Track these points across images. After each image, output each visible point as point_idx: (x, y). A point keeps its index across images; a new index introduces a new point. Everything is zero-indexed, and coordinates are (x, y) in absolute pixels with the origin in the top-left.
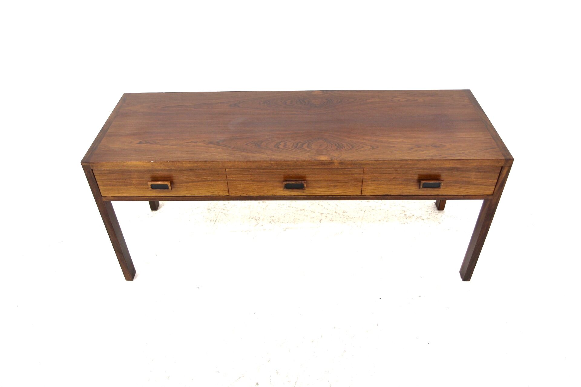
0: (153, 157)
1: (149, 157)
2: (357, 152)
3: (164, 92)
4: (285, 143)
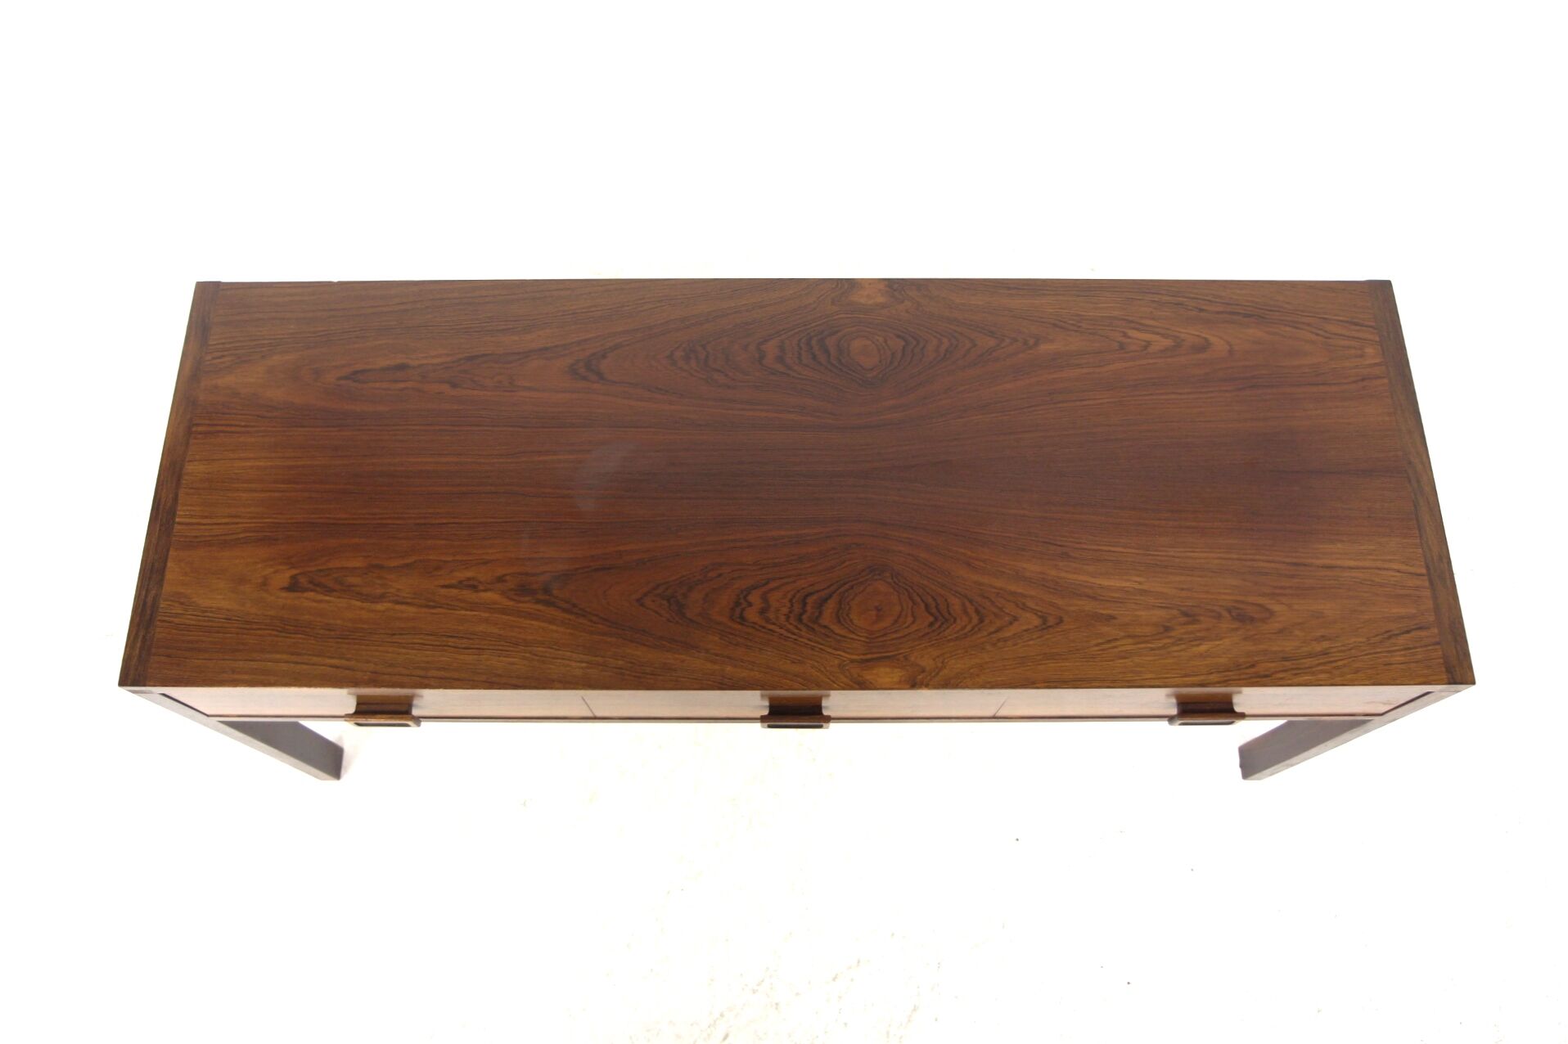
0: (344, 662)
1: (331, 666)
2: (994, 645)
3: (335, 279)
4: (765, 598)
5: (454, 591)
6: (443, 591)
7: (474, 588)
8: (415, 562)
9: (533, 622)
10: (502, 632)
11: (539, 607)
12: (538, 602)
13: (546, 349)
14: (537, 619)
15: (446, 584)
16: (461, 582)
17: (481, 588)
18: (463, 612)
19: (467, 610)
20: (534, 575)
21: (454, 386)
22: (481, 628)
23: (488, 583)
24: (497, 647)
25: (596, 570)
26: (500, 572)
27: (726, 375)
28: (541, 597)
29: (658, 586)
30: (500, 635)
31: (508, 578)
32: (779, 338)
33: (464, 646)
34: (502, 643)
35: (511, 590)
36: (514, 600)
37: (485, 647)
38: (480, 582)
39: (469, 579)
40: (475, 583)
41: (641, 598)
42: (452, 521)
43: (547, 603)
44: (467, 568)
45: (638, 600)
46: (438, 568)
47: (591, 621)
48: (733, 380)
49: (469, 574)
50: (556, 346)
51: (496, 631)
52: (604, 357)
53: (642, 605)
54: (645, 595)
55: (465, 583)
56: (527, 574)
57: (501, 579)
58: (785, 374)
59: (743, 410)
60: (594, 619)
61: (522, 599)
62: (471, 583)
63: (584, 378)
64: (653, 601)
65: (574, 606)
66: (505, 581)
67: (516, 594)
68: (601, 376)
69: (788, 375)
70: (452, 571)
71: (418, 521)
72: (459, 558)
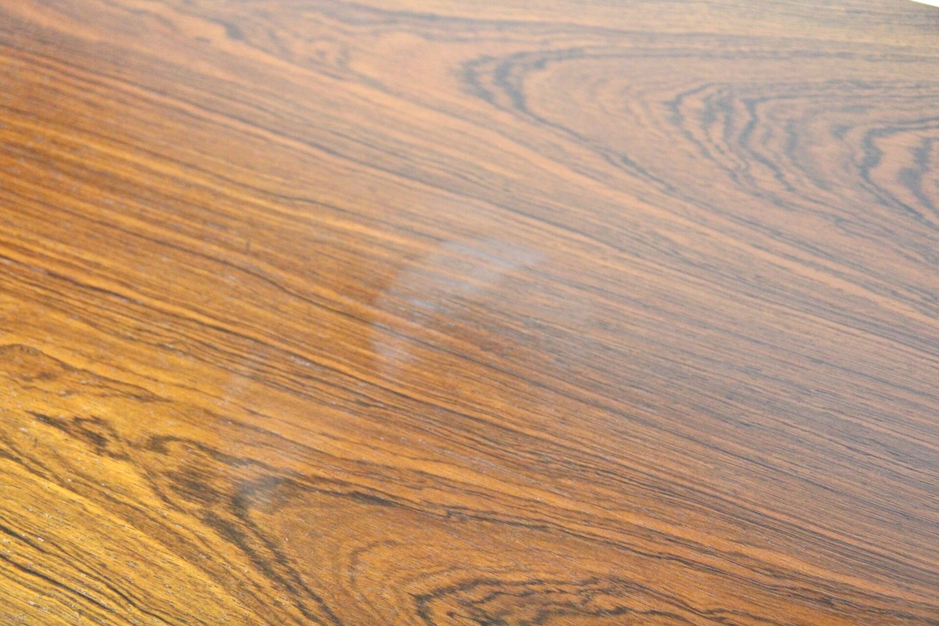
5: (56, 435)
6: (36, 427)
7: (98, 441)
8: (11, 347)
9: (181, 563)
10: (109, 561)
11: (209, 533)
12: (210, 520)
13: (433, 18)
14: (190, 557)
15: (48, 414)
16: (78, 420)
17: (112, 447)
18: (54, 487)
19: (62, 484)
20: (230, 460)
21: (234, 33)
22: (74, 535)
23: (129, 443)
24: (84, 591)
25: (355, 495)
26: (166, 426)
27: (779, 176)
28: (221, 512)
29: (477, 582)
30: (104, 566)
31: (172, 446)
32: (921, 133)
33: (20, 561)
34: (101, 586)
35: (169, 474)
36: (164, 499)
37: (63, 581)
38: (116, 436)
39: (97, 421)
40: (105, 434)
41: (428, 597)
42: (117, 288)
43: (228, 532)
44: (103, 396)
45: (419, 598)
46: (45, 376)
47: (301, 607)
48: (791, 189)
49: (102, 410)
50: (455, 19)
51: (101, 554)
52: (540, 65)
53: (423, 614)
54: (440, 592)
55: (88, 426)
56: (214, 453)
57: (157, 444)
58: (911, 210)
59: (794, 259)
60: (311, 605)
61: (182, 503)
62: (97, 429)
63: (487, 96)
64: (451, 614)
65: (281, 559)
66: (164, 451)
67: (172, 487)
68: (519, 102)
69: (919, 216)
70: (69, 393)
71: (54, 268)
72: (97, 369)
